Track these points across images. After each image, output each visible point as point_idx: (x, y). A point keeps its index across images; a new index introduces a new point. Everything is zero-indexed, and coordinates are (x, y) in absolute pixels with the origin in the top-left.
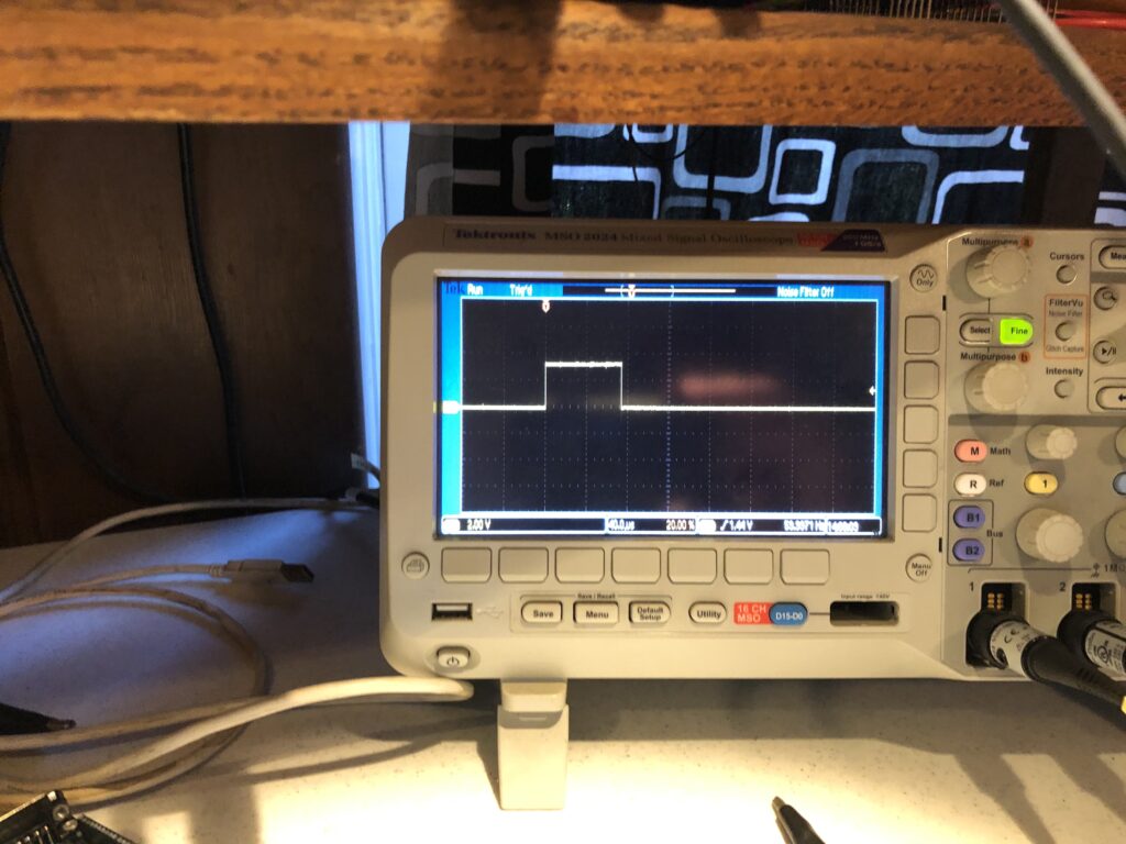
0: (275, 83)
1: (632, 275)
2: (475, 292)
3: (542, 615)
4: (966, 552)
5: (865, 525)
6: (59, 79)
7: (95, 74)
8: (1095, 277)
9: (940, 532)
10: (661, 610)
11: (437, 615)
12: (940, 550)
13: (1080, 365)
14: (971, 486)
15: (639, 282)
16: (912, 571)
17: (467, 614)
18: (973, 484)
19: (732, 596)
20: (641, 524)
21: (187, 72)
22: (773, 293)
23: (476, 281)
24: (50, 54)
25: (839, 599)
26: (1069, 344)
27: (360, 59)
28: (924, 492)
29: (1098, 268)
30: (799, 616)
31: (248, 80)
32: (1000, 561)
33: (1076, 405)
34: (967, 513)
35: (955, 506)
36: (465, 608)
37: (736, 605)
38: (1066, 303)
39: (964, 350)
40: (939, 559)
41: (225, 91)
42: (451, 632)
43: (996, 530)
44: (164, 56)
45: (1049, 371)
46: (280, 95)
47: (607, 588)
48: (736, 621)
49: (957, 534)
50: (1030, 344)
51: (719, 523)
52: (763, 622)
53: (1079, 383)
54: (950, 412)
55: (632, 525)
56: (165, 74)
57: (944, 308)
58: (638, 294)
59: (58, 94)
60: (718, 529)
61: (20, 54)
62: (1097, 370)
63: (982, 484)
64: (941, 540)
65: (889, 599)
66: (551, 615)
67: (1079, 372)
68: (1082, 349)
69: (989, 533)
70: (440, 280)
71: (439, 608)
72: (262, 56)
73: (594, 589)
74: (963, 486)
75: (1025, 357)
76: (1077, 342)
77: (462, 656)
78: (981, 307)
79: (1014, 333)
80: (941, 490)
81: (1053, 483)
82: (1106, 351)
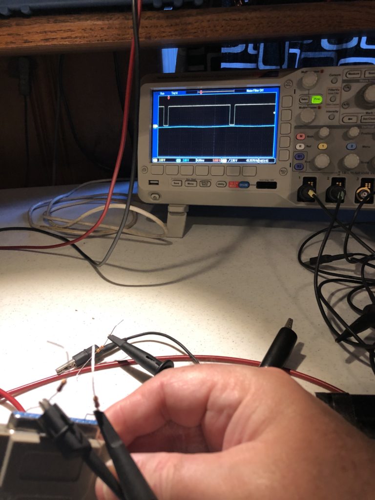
0: (85, 35)
1: (201, 87)
2: (162, 94)
3: (176, 183)
4: (299, 168)
5: (270, 160)
6: (48, 37)
7: (53, 35)
8: (344, 81)
9: (290, 161)
10: (208, 183)
11: (150, 184)
12: (290, 167)
13: (337, 109)
14: (301, 147)
15: (203, 90)
16: (281, 172)
17: (157, 184)
18: (300, 146)
19: (228, 180)
20: (206, 160)
21: (69, 34)
22: (246, 91)
23: (163, 91)
24: (45, 32)
25: (259, 181)
26: (334, 103)
27: (102, 29)
28: (286, 148)
29: (345, 78)
30: (246, 185)
31: (80, 35)
32: (309, 170)
33: (335, 122)
34: (299, 156)
35: (295, 153)
36: (157, 182)
37: (229, 182)
38: (333, 90)
39: (300, 106)
40: (290, 169)
41: (76, 37)
42: (153, 188)
43: (308, 160)
44: (65, 31)
45: (327, 112)
46: (87, 37)
47: (194, 177)
48: (229, 186)
49: (296, 162)
50: (321, 103)
51: (228, 160)
52: (236, 187)
53: (337, 115)
54: (295, 125)
55: (203, 161)
56: (65, 35)
57: (295, 93)
58: (203, 93)
59: (47, 40)
60: (227, 162)
61: (40, 33)
62: (343, 111)
63: (303, 146)
64: (290, 163)
65: (275, 181)
66: (178, 183)
67: (337, 112)
68: (338, 104)
69: (306, 162)
70: (153, 91)
71: (151, 182)
72: (83, 29)
73: (190, 177)
74: (298, 147)
75: (319, 108)
76: (337, 101)
77: (157, 196)
78: (306, 92)
79: (316, 100)
80: (291, 149)
81: (325, 146)
82: (346, 104)
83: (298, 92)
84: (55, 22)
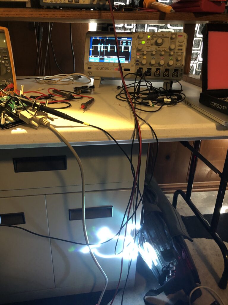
1: (108, 36)
2: (94, 38)
4: (137, 64)
5: (129, 62)
9: (135, 62)
10: (108, 69)
13: (149, 46)
15: (109, 37)
16: (132, 66)
17: (91, 69)
19: (115, 68)
22: (121, 39)
23: (94, 37)
25: (125, 68)
28: (133, 58)
29: (152, 36)
32: (140, 65)
33: (149, 50)
34: (137, 61)
38: (148, 40)
39: (138, 44)
40: (134, 65)
42: (89, 70)
43: (140, 62)
44: (68, 14)
45: (146, 46)
47: (103, 66)
48: (115, 70)
52: (117, 70)
53: (149, 48)
54: (137, 50)
56: (68, 16)
61: (60, 14)
62: (151, 46)
63: (139, 57)
66: (98, 68)
70: (91, 37)
71: (89, 68)
73: (102, 67)
74: (137, 57)
75: (144, 45)
76: (149, 43)
77: (90, 73)
78: (140, 40)
79: (143, 42)
80: (135, 58)
81: (146, 58)
82: (152, 45)
83: (138, 40)
84: (65, 12)
